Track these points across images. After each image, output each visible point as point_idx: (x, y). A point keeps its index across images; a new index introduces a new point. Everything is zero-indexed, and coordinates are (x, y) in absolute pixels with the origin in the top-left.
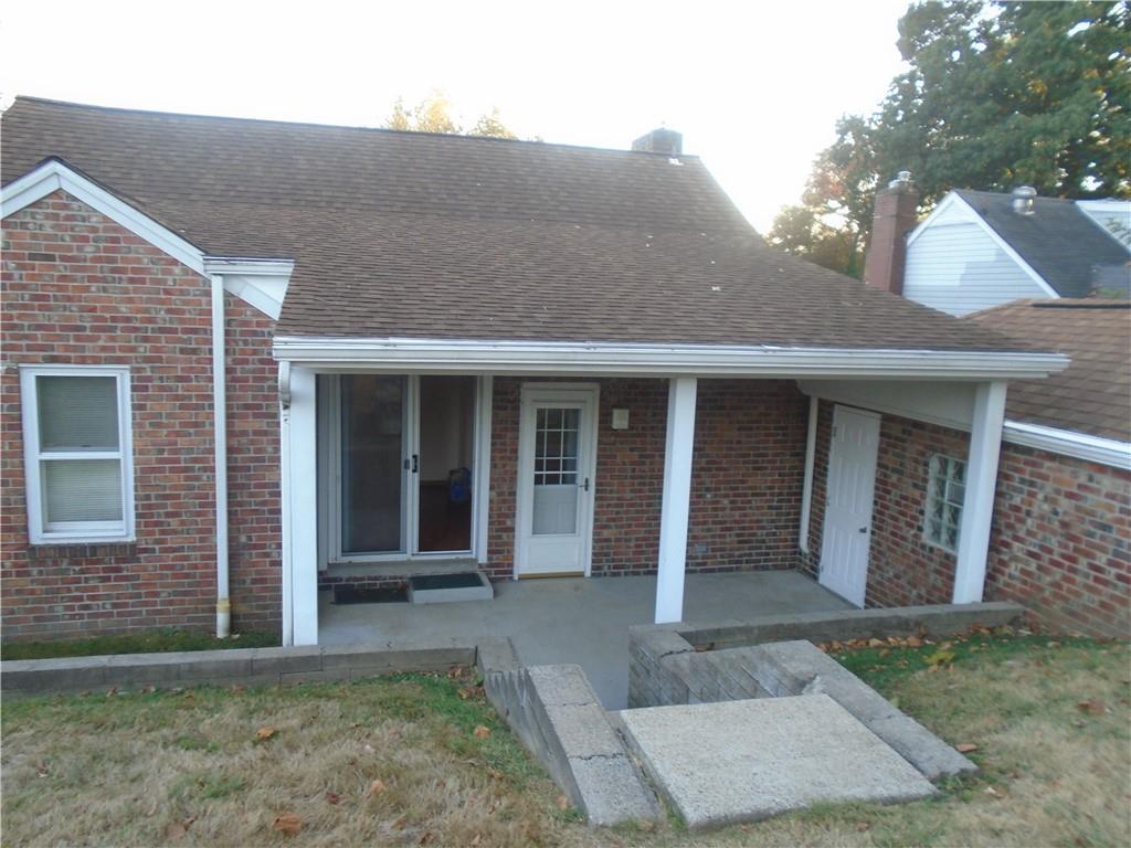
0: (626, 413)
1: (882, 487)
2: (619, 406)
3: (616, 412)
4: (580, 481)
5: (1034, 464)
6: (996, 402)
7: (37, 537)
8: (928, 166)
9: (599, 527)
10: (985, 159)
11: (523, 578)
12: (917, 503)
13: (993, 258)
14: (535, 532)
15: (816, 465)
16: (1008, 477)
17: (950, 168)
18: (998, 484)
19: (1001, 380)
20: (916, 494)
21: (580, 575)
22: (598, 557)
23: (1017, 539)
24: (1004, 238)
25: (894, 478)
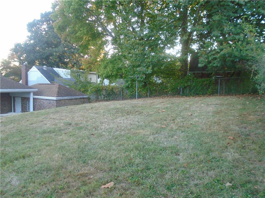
1: (22, 106)
5: (36, 100)
6: (32, 94)
8: (35, 55)
10: (46, 55)
12: (26, 107)
13: (40, 76)
15: (13, 105)
16: (34, 102)
17: (39, 56)
18: (33, 102)
19: (32, 92)
20: (26, 106)
23: (36, 108)
24: (42, 74)
25: (23, 105)
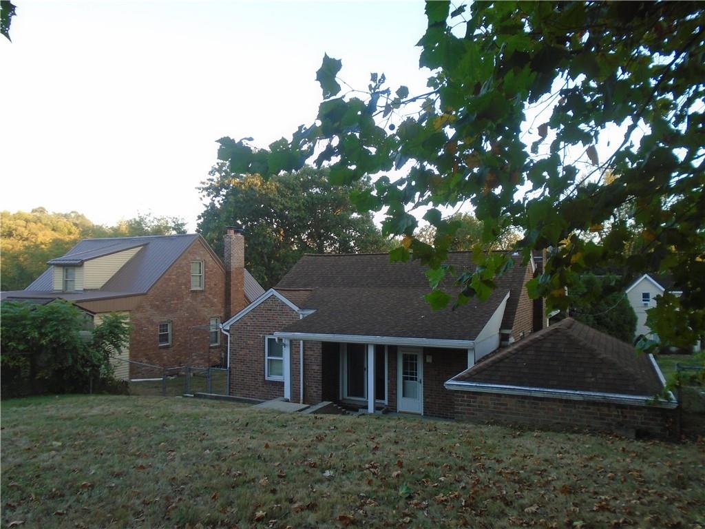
0: (431, 357)
2: (429, 355)
3: (428, 357)
4: (418, 380)
7: (267, 378)
9: (425, 397)
11: (400, 412)
14: (404, 396)
21: (420, 415)
22: (426, 407)
